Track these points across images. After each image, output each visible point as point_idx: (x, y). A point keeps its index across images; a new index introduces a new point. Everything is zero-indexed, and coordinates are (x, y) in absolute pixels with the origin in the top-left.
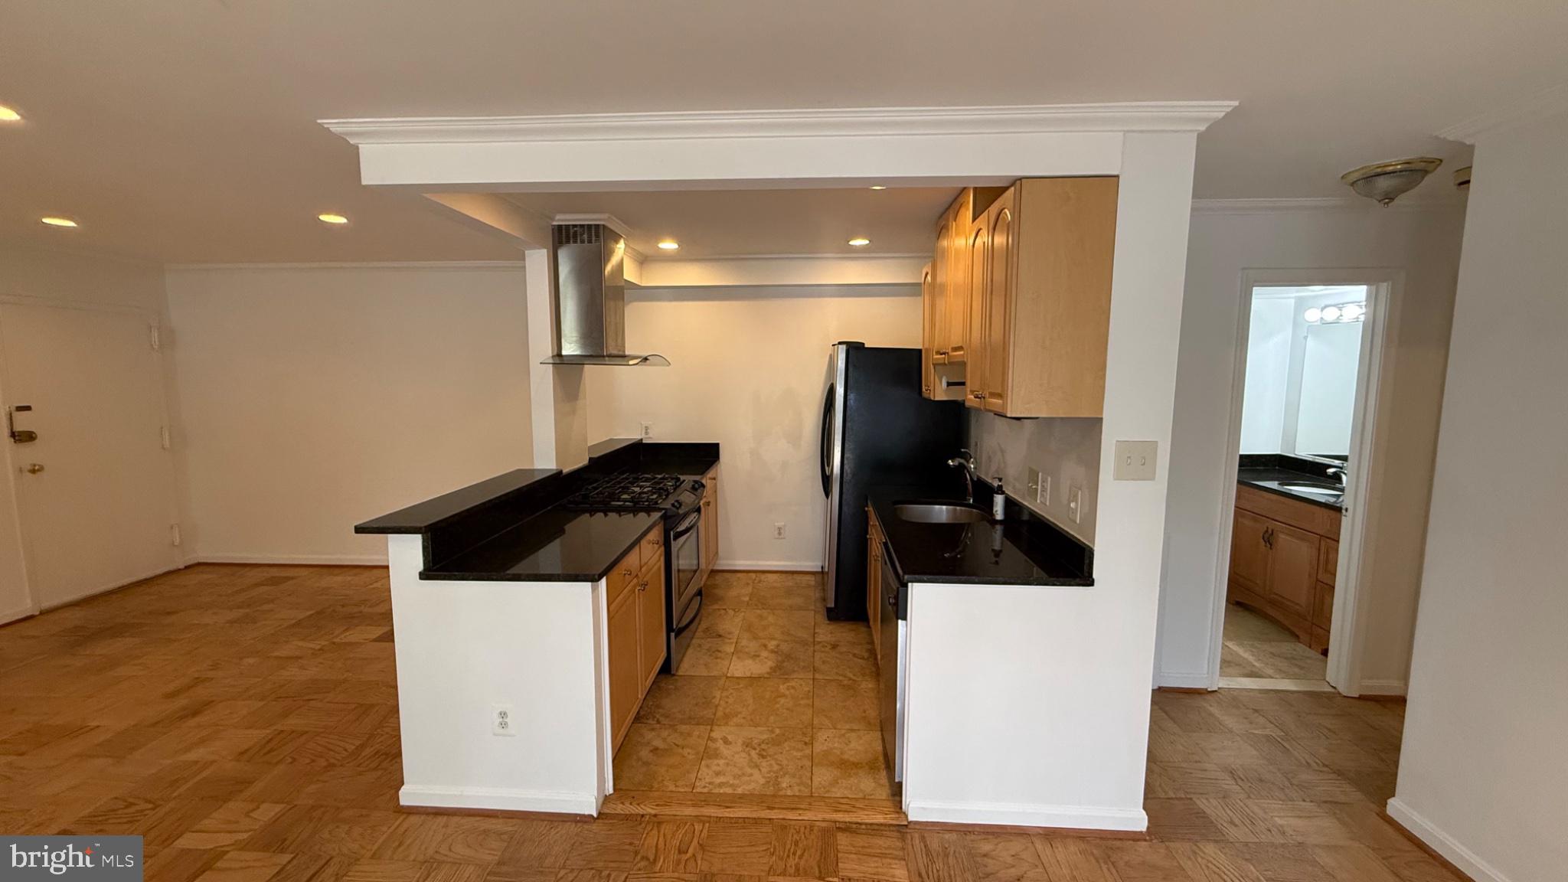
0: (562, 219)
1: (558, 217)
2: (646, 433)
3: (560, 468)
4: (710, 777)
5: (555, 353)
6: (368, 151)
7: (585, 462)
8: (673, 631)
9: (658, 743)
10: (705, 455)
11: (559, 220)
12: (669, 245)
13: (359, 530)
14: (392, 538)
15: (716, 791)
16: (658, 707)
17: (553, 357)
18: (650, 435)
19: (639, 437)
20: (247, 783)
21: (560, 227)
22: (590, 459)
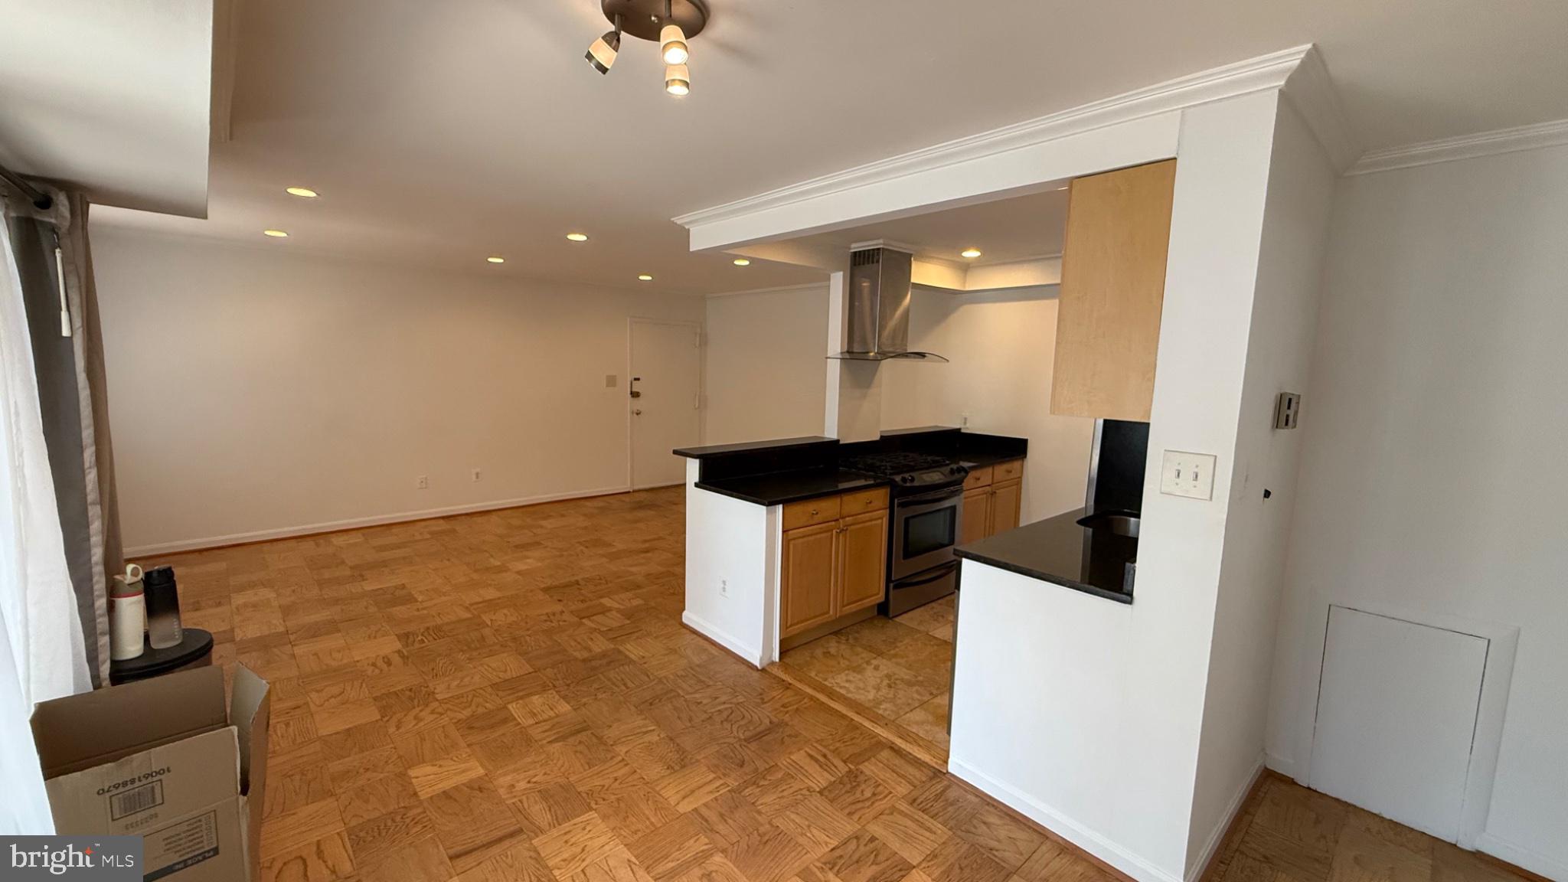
0: (857, 247)
1: (853, 245)
2: (965, 423)
3: (840, 438)
4: (843, 682)
5: (845, 349)
6: (694, 231)
7: (877, 437)
8: (893, 582)
9: (833, 651)
10: (1014, 449)
11: (855, 248)
12: (972, 254)
13: (675, 452)
14: (688, 459)
15: (838, 689)
16: (857, 632)
17: (842, 353)
18: (968, 425)
19: (958, 427)
20: (639, 587)
21: (855, 253)
22: (881, 437)
